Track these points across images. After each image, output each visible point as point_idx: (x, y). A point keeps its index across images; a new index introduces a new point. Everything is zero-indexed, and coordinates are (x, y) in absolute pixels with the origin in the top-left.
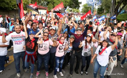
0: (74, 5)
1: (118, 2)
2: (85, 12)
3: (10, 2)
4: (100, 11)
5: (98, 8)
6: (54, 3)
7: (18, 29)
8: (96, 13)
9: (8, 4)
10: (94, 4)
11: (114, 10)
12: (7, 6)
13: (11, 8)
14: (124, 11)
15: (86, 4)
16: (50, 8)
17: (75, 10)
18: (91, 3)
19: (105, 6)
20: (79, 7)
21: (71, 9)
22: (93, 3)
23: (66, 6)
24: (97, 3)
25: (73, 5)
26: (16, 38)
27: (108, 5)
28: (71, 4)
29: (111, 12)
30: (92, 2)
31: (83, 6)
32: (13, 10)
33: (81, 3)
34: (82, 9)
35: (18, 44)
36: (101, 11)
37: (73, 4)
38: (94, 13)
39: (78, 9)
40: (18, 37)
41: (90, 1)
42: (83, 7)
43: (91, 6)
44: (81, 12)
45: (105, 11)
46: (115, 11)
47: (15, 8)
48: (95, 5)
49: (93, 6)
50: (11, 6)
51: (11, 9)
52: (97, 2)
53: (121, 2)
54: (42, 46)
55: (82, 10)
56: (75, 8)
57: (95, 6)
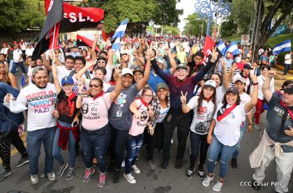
0: (166, 17)
1: (270, 8)
2: (191, 33)
3: (17, 14)
4: (228, 30)
5: (223, 24)
6: (118, 12)
7: (42, 79)
8: (218, 34)
9: (11, 18)
10: (214, 14)
11: (260, 27)
12: (10, 23)
13: (19, 27)
14: (283, 29)
15: (194, 14)
16: (109, 25)
17: (169, 29)
18: (205, 12)
19: (239, 17)
20: (178, 21)
21: (159, 26)
22: (211, 12)
23: (146, 19)
24: (220, 11)
25: (163, 18)
26: (37, 99)
27: (245, 14)
28: (158, 16)
29: (251, 32)
30: (209, 10)
31: (188, 19)
32: (24, 32)
33: (181, 12)
34: (185, 25)
35: (40, 111)
36: (230, 29)
37: (163, 16)
38: (213, 34)
39: (175, 25)
40: (41, 98)
41: (203, 7)
42: (188, 21)
43: (207, 18)
44: (183, 34)
45: (239, 30)
46: (262, 29)
47: (28, 27)
48: (216, 15)
49: (211, 18)
50: (20, 23)
51: (20, 31)
52: (220, 9)
53: (276, 7)
54: (88, 108)
55: (185, 28)
56: (169, 25)
57: (214, 18)
